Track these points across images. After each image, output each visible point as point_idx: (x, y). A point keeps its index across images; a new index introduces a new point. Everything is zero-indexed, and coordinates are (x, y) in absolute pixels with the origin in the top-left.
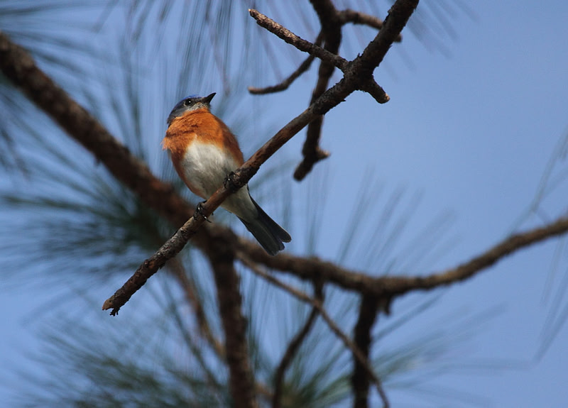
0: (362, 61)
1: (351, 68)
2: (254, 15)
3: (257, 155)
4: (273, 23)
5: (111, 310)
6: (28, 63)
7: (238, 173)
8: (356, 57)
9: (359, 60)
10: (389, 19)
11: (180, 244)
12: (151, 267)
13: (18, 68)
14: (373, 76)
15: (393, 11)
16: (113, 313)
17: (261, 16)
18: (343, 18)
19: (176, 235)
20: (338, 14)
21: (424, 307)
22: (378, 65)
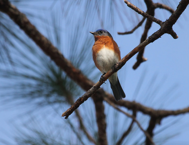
0: (168, 22)
1: (164, 25)
2: (126, 2)
3: (125, 57)
4: (134, 6)
5: (65, 117)
6: (26, 20)
7: (118, 64)
8: (166, 20)
9: (167, 21)
10: (180, 6)
11: (93, 92)
12: (82, 100)
13: (22, 22)
14: (172, 28)
15: (181, 3)
16: (66, 118)
17: (129, 3)
18: (156, 6)
19: (92, 88)
20: (154, 4)
21: (174, 123)
22: (174, 24)
